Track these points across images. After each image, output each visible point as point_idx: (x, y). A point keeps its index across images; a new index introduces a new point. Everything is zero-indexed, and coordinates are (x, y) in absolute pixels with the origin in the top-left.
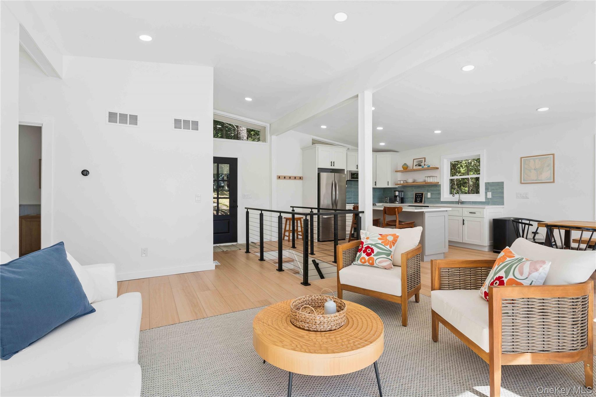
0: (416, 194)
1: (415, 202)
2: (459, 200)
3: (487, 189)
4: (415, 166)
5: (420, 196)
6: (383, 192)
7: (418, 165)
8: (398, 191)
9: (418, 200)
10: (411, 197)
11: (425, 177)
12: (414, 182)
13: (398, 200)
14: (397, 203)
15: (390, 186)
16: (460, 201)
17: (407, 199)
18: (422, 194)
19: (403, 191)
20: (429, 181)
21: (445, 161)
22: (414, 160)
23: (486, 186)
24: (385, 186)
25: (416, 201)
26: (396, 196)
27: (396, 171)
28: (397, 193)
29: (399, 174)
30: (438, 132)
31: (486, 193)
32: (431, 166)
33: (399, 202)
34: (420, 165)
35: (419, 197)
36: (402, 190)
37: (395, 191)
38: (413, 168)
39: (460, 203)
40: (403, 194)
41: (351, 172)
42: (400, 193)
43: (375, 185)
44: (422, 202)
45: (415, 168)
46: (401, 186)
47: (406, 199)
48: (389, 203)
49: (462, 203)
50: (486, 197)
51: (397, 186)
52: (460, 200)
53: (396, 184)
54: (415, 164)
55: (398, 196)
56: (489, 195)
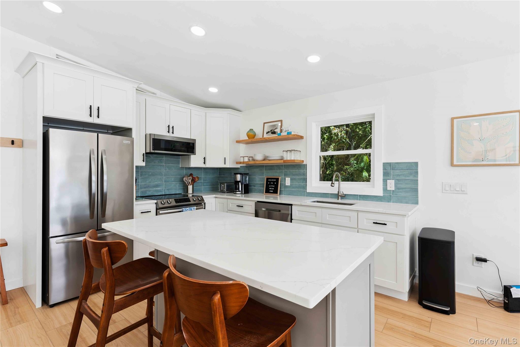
0: (267, 179)
1: (265, 193)
2: (338, 192)
3: (386, 174)
4: (267, 133)
5: (274, 182)
6: (220, 174)
7: (270, 133)
8: (240, 174)
9: (270, 189)
10: (260, 184)
11: (283, 151)
12: (264, 160)
13: (240, 189)
14: (238, 193)
15: (228, 165)
16: (340, 194)
17: (255, 186)
18: (277, 179)
19: (248, 174)
20: (289, 159)
21: (314, 125)
22: (265, 124)
23: (384, 169)
24: (221, 165)
25: (267, 191)
26: (237, 183)
27: (238, 142)
28: (239, 177)
29: (242, 147)
30: (314, 59)
31: (385, 181)
32: (292, 133)
33: (242, 192)
34: (274, 133)
35: (272, 185)
36: (247, 171)
37: (236, 174)
38: (263, 137)
39: (340, 197)
40: (249, 178)
41: (152, 137)
42: (244, 177)
43: (204, 163)
44: (277, 193)
45: (265, 136)
46: (245, 165)
47: (253, 187)
48: (227, 192)
49: (344, 196)
50: (385, 189)
51: (238, 166)
52: (340, 192)
53: (237, 163)
54: (266, 131)
55: (240, 181)
56: (391, 184)
